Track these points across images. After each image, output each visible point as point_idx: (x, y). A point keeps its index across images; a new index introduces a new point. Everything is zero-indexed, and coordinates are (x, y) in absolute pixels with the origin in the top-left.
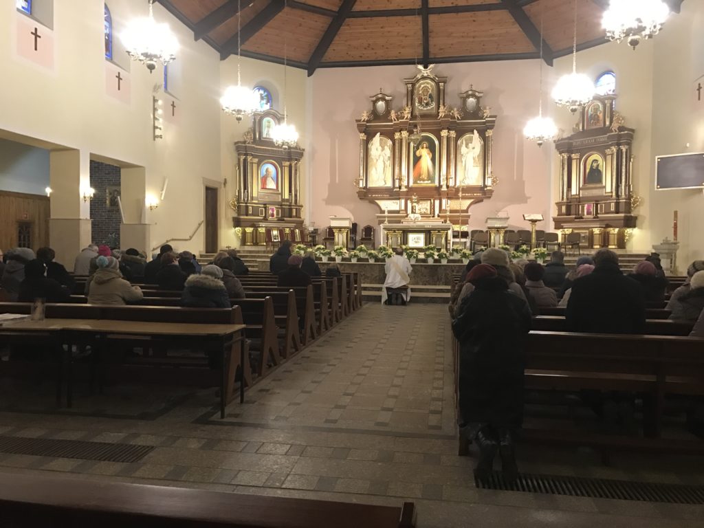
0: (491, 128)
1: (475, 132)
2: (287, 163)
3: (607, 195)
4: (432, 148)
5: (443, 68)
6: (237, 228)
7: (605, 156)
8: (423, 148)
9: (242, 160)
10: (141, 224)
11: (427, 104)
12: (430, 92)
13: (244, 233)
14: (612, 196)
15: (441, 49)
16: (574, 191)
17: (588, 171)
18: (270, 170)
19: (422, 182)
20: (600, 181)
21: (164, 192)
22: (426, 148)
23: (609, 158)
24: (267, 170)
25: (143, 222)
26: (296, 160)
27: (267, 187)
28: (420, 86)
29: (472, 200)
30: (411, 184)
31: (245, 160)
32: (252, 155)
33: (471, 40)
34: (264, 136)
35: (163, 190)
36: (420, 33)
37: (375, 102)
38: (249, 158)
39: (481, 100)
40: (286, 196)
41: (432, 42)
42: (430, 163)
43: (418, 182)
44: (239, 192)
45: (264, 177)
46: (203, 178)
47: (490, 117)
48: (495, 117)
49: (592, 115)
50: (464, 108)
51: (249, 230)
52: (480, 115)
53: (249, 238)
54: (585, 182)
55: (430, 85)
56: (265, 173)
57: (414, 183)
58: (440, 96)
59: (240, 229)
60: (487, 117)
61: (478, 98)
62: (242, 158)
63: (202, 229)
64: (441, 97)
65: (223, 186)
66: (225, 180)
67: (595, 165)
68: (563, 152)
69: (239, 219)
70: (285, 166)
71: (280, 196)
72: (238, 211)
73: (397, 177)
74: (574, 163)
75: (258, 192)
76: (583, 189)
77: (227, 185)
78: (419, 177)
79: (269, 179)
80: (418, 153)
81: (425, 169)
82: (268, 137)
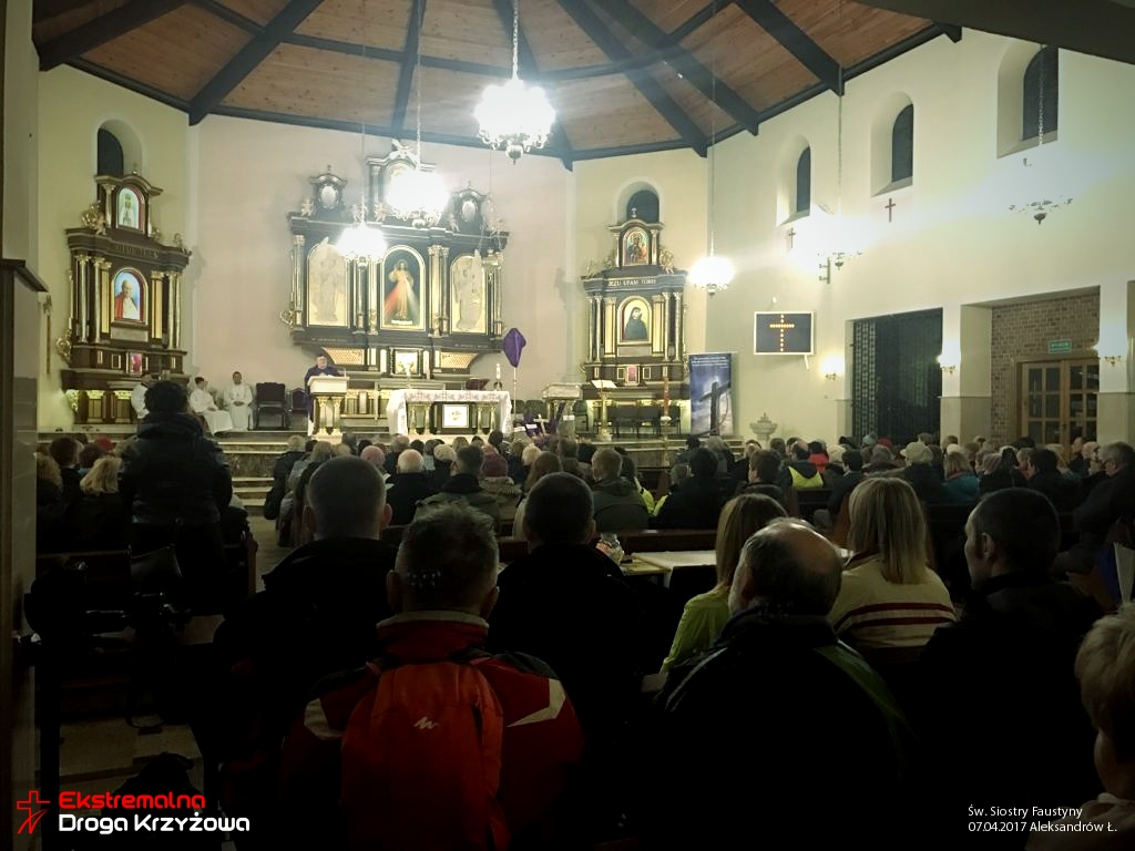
0: (501, 249)
1: (476, 252)
2: (162, 275)
3: (654, 355)
6: (69, 392)
7: (652, 303)
8: (399, 269)
9: (83, 263)
13: (84, 401)
14: (663, 358)
16: (608, 349)
18: (128, 285)
19: (398, 322)
20: (645, 337)
22: (405, 269)
23: (657, 307)
24: (124, 286)
26: (176, 270)
27: (124, 316)
28: (392, 172)
29: (474, 355)
30: (383, 326)
31: (90, 265)
32: (104, 256)
34: (121, 222)
36: (394, 89)
37: (318, 187)
38: (98, 261)
39: (483, 205)
40: (159, 335)
42: (410, 293)
43: (393, 322)
45: (118, 297)
47: (501, 233)
49: (631, 247)
50: (457, 216)
51: (95, 394)
52: (482, 227)
53: (95, 411)
54: (623, 338)
56: (120, 290)
59: (76, 392)
60: (495, 233)
61: (478, 202)
62: (83, 259)
67: (636, 314)
68: (594, 294)
69: (74, 373)
70: (156, 280)
71: (146, 333)
72: (72, 358)
73: (360, 312)
74: (609, 311)
75: (111, 325)
76: (620, 346)
77: (51, 308)
78: (394, 314)
79: (128, 302)
80: (392, 275)
81: (404, 303)
82: (126, 224)
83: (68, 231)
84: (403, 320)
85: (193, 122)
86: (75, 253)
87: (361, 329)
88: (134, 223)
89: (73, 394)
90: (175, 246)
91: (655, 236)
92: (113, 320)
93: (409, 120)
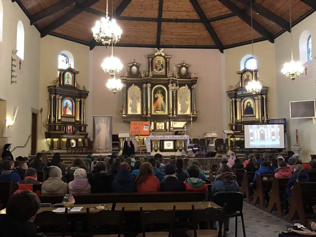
0: (195, 83)
1: (186, 85)
2: (79, 100)
5: (170, 51)
7: (254, 100)
9: (52, 97)
11: (160, 70)
12: (162, 63)
13: (52, 142)
15: (166, 41)
16: (238, 118)
17: (245, 108)
19: (158, 112)
20: (252, 113)
21: (15, 117)
22: (160, 93)
23: (257, 101)
24: (67, 104)
25: (4, 136)
26: (84, 98)
27: (67, 114)
28: (156, 60)
29: (186, 122)
31: (55, 97)
32: (59, 94)
33: (183, 37)
34: (66, 83)
36: (156, 31)
37: (131, 67)
40: (78, 119)
41: (162, 36)
43: (156, 112)
44: (50, 116)
45: (65, 107)
46: (32, 108)
48: (197, 78)
49: (246, 79)
50: (179, 73)
51: (56, 140)
52: (189, 76)
53: (56, 145)
54: (244, 114)
60: (193, 78)
61: (187, 68)
63: (30, 140)
64: (168, 66)
65: (40, 112)
66: (42, 109)
67: (249, 104)
68: (232, 97)
69: (49, 133)
70: (77, 101)
71: (74, 119)
72: (49, 128)
73: (145, 109)
74: (238, 103)
75: (62, 117)
76: (243, 117)
77: (42, 112)
78: (157, 109)
79: (68, 109)
81: (160, 105)
82: (67, 84)
83: (48, 87)
84: (160, 111)
85: (91, 49)
86: (50, 94)
87: (145, 115)
88: (70, 83)
89: (49, 139)
90: (83, 90)
91: (254, 74)
92: (62, 115)
93: (162, 41)
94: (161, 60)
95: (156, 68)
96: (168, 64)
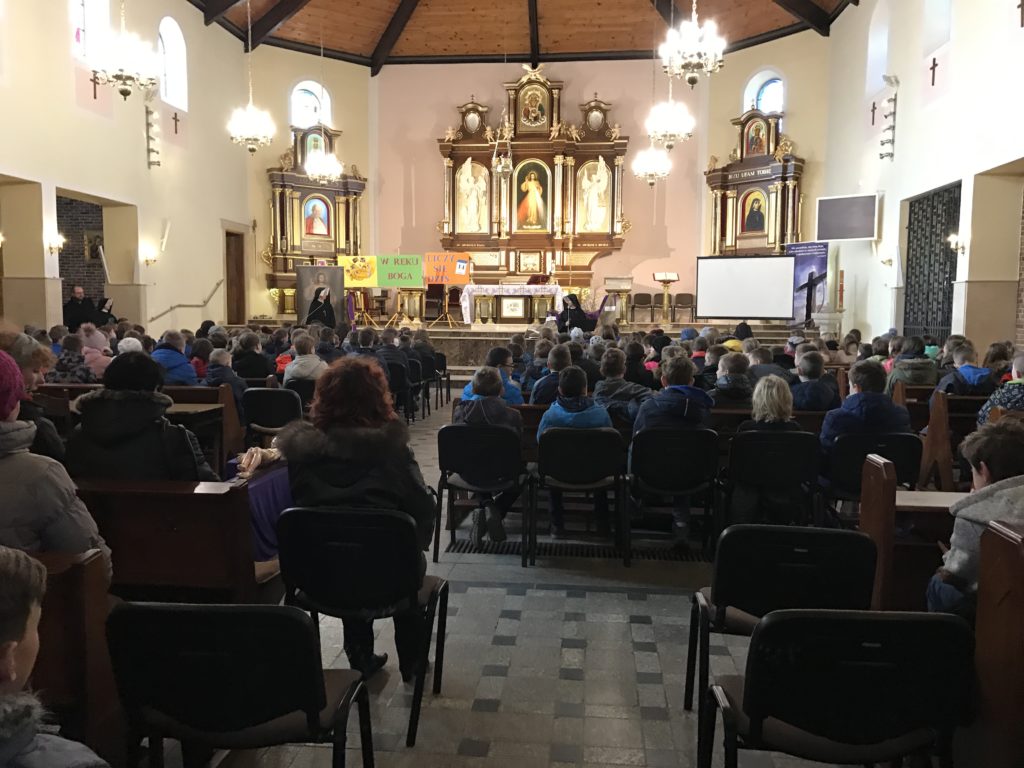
0: (622, 153)
1: (601, 158)
2: (343, 199)
3: (769, 246)
4: (542, 181)
5: (557, 69)
6: (273, 290)
7: (768, 194)
8: (530, 180)
9: (277, 194)
10: (133, 285)
12: (540, 102)
13: (282, 297)
14: (776, 249)
15: (556, 42)
16: (729, 241)
17: (747, 214)
18: (317, 208)
19: (529, 227)
20: (762, 228)
21: (165, 240)
22: (535, 180)
23: (773, 196)
24: (314, 208)
25: (135, 282)
26: (355, 194)
27: (315, 232)
28: (526, 94)
29: (596, 253)
30: (515, 230)
31: (282, 195)
32: (292, 187)
33: (596, 29)
35: (163, 237)
36: (527, 19)
37: (464, 115)
38: (288, 192)
39: (609, 114)
40: (342, 246)
41: (542, 31)
42: (540, 201)
43: (525, 227)
44: (275, 238)
45: (309, 217)
46: (222, 220)
47: (620, 138)
48: (627, 138)
49: (753, 138)
50: (585, 127)
51: (289, 292)
52: (607, 134)
53: (289, 303)
54: (743, 230)
55: (540, 93)
56: (311, 212)
57: (519, 228)
58: (553, 106)
59: (277, 290)
60: (615, 139)
61: (604, 112)
62: (278, 191)
63: (222, 291)
64: (555, 109)
65: (251, 230)
66: (255, 222)
67: (756, 206)
68: (715, 188)
69: (274, 277)
70: (339, 203)
71: (333, 245)
72: (273, 265)
74: (730, 202)
76: (740, 238)
77: (257, 229)
78: (525, 220)
79: (317, 221)
80: (523, 187)
81: (534, 211)
83: (269, 170)
84: (531, 224)
85: (374, 73)
86: (274, 186)
87: (495, 235)
89: (274, 291)
90: (352, 175)
91: (773, 125)
93: (545, 44)
94: (538, 93)
95: (527, 115)
96: (556, 103)
